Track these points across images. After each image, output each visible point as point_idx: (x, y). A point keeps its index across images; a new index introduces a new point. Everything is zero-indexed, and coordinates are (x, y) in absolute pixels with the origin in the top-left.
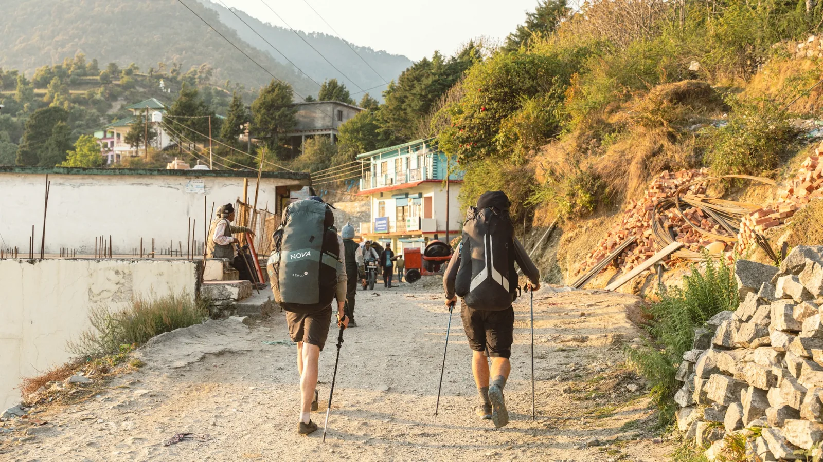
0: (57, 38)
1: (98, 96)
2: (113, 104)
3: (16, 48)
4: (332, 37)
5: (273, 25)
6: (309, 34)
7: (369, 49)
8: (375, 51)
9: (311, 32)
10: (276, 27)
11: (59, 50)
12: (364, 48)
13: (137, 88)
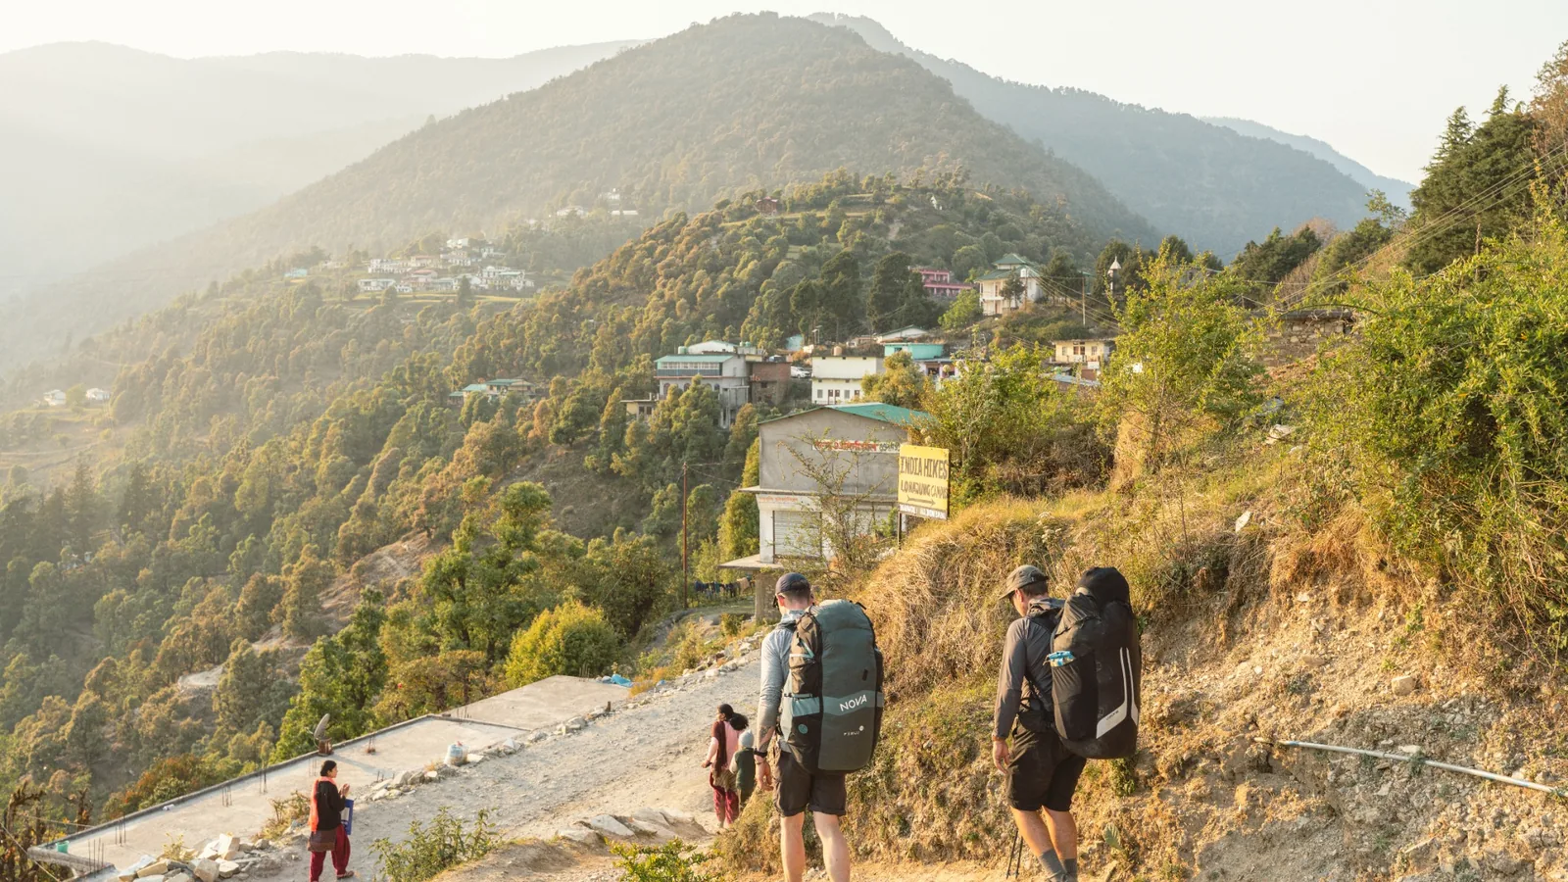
0: (761, 127)
1: (877, 220)
2: (891, 227)
3: (716, 140)
4: (1086, 92)
5: (1005, 80)
6: (1055, 90)
7: (1138, 106)
8: (1147, 109)
9: (1057, 87)
10: (1009, 82)
11: (767, 141)
12: (1131, 105)
13: (886, 201)
